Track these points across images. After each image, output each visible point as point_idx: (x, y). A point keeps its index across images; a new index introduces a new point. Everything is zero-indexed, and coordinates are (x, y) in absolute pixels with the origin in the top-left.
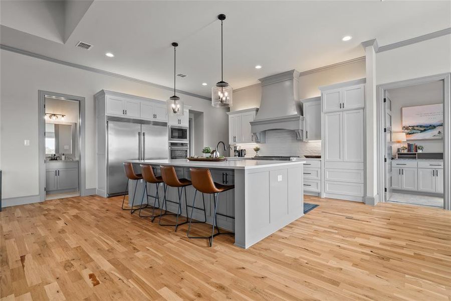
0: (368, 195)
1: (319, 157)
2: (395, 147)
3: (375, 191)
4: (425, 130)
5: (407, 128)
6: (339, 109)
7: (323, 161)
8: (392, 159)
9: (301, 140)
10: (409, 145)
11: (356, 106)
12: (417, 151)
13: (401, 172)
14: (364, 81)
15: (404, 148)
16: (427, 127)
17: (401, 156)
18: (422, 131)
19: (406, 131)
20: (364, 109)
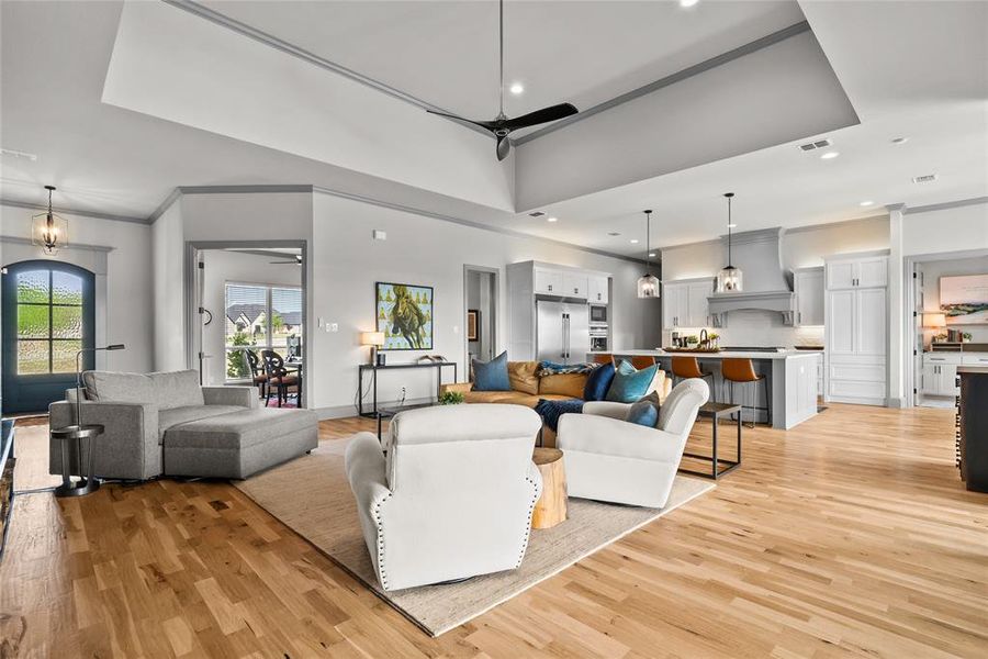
0: (892, 396)
1: (822, 348)
2: (929, 334)
3: (901, 390)
4: (975, 311)
5: (947, 308)
6: (851, 286)
7: (826, 354)
8: (924, 351)
9: (791, 325)
10: (950, 332)
11: (875, 284)
12: (961, 341)
13: (937, 370)
14: (888, 252)
15: (942, 337)
16: (978, 306)
17: (938, 347)
18: (969, 312)
19: (947, 312)
20: (886, 288)
